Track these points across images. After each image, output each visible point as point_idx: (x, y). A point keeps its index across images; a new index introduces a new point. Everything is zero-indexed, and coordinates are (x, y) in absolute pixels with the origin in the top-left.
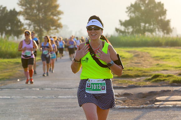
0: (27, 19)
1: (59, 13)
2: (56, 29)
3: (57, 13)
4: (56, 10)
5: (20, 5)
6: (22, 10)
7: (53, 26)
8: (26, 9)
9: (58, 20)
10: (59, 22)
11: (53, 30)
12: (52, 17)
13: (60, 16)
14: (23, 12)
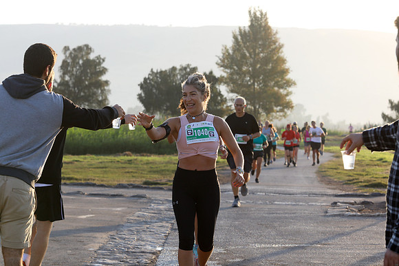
0: (232, 91)
1: (289, 83)
2: (282, 111)
3: (285, 83)
4: (283, 78)
5: (222, 66)
6: (225, 75)
7: (277, 106)
8: (231, 74)
9: (287, 95)
10: (288, 98)
11: (277, 112)
12: (276, 89)
13: (290, 89)
14: (226, 79)
